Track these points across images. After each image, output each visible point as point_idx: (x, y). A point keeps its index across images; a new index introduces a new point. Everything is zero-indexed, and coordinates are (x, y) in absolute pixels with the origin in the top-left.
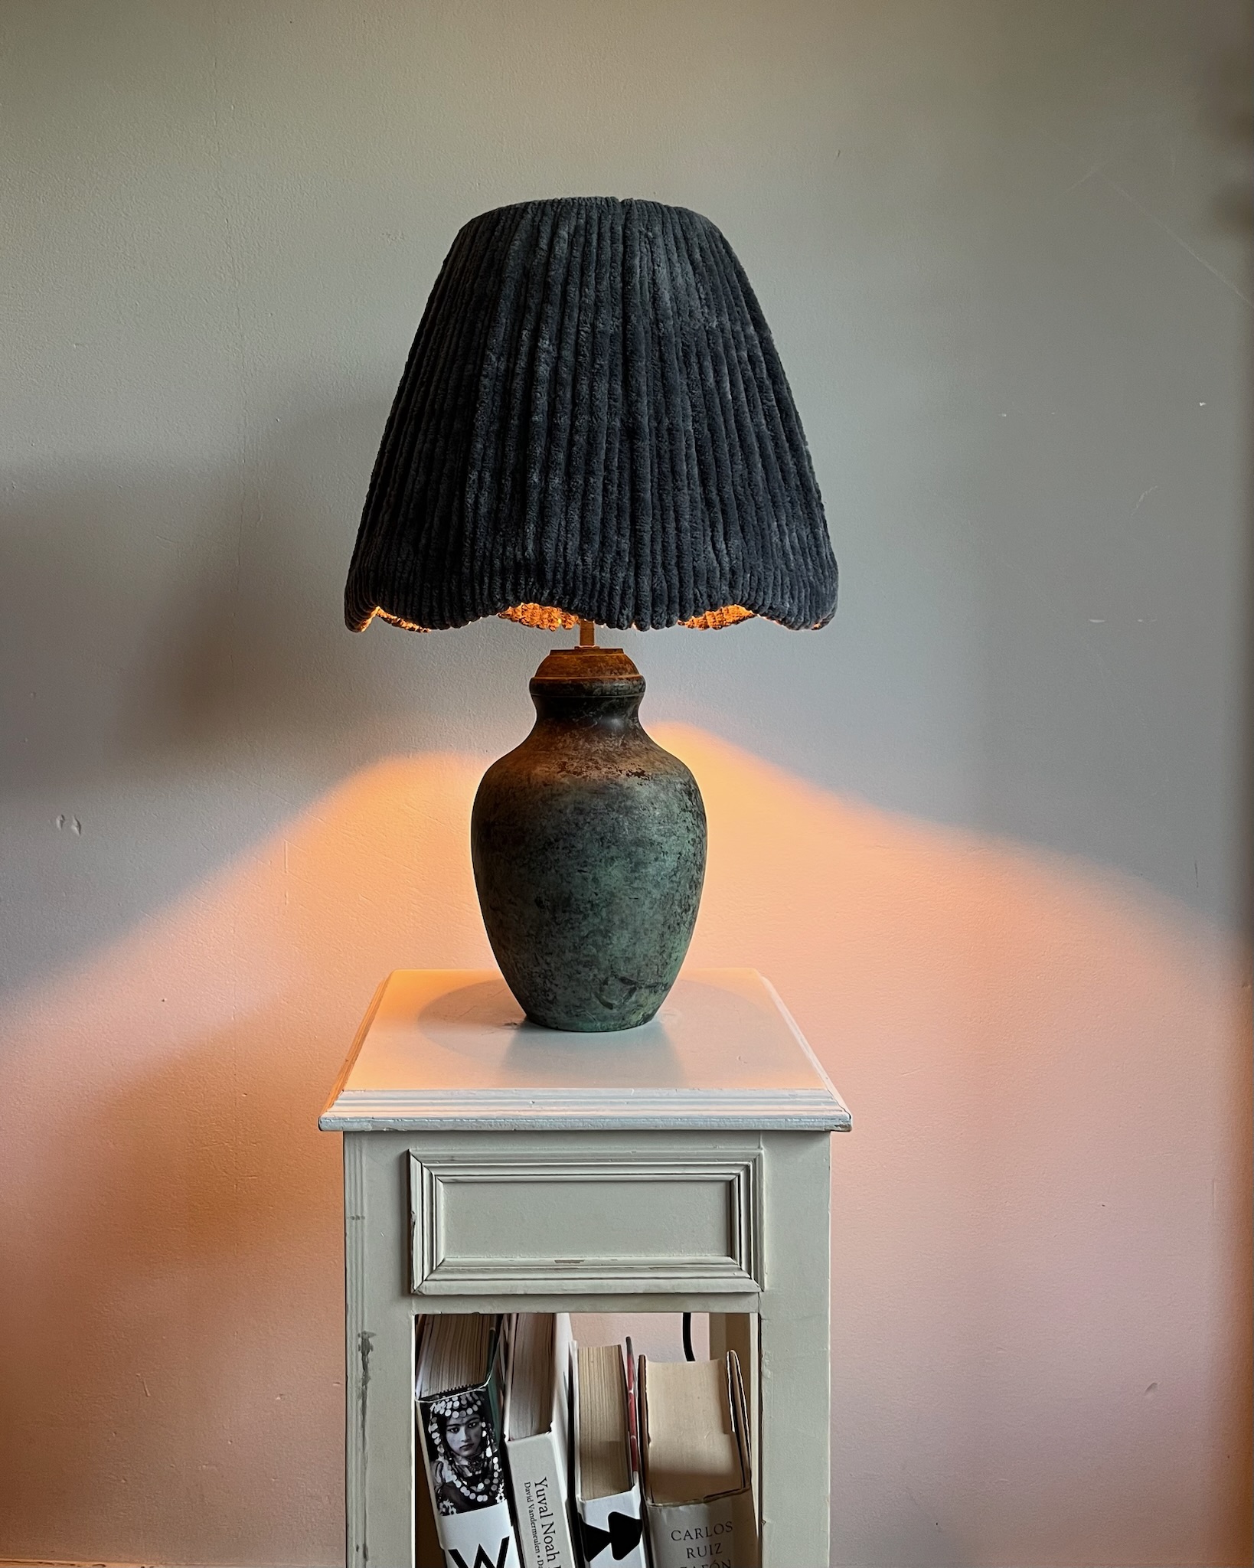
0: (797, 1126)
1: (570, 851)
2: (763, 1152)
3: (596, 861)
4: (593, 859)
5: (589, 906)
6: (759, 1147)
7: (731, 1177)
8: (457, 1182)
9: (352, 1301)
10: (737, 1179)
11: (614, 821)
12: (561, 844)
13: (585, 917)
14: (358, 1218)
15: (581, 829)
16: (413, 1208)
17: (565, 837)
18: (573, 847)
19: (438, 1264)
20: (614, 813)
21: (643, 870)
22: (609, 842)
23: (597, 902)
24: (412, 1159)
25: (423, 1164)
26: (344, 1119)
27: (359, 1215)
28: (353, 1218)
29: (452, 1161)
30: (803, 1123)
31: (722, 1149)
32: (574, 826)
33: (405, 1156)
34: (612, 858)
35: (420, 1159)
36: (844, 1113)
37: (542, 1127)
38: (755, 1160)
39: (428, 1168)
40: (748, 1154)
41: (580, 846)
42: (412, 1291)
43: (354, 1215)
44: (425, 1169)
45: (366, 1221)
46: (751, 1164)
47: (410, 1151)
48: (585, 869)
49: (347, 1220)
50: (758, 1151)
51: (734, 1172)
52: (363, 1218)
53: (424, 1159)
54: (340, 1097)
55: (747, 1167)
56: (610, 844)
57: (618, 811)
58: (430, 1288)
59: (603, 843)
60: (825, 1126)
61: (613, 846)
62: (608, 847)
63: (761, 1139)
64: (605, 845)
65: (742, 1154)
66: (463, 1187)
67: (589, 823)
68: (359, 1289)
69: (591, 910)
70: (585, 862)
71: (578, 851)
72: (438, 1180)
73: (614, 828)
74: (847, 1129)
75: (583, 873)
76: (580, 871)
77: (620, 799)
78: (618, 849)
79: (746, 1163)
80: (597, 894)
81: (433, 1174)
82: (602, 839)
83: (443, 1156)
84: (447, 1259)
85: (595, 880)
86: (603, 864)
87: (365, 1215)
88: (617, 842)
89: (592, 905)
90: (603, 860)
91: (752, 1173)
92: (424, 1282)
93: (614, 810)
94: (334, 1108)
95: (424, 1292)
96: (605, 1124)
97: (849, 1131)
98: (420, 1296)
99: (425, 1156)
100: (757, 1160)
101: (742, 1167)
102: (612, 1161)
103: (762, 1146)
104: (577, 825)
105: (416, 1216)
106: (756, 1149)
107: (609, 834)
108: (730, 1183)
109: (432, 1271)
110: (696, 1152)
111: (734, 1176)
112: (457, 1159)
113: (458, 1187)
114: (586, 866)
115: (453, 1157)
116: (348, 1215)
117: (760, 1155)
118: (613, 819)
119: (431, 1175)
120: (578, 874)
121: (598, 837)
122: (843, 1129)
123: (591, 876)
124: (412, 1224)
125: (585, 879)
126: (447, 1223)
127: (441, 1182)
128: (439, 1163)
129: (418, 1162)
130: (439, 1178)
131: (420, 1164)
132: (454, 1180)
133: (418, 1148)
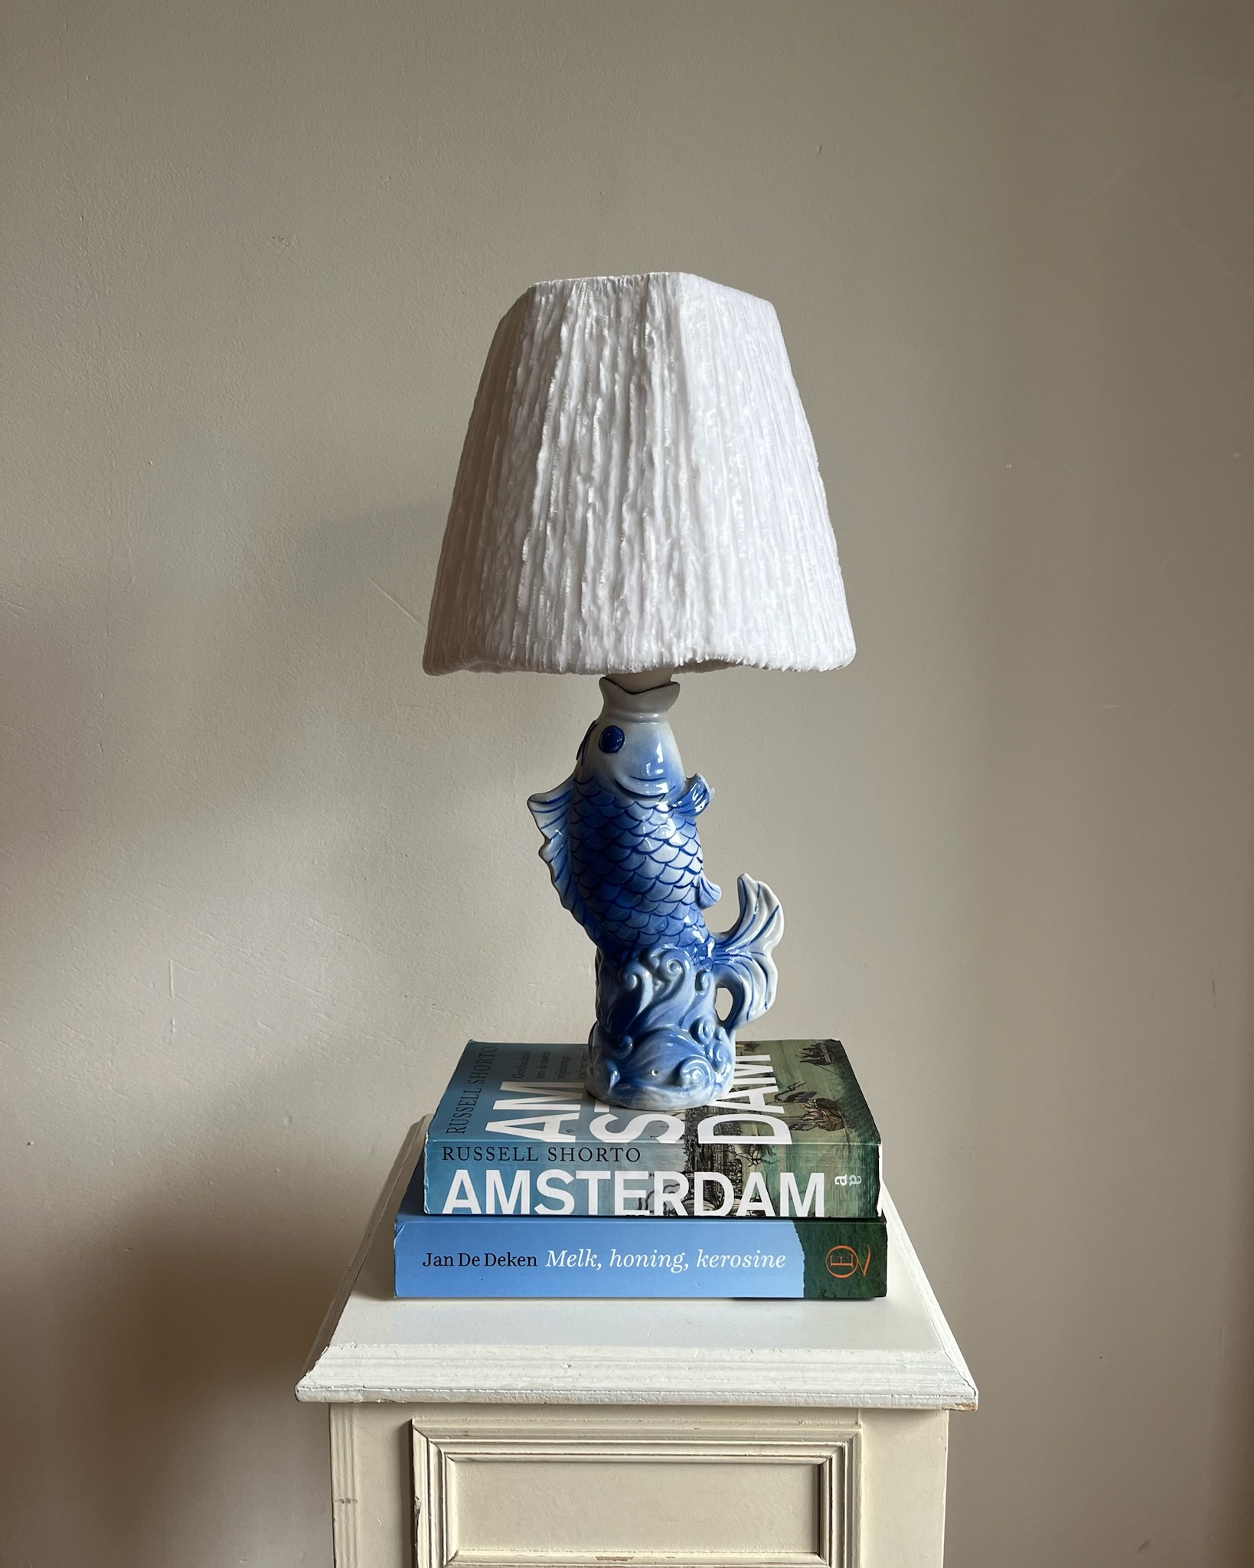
2: (861, 1431)
6: (857, 1427)
7: (820, 1461)
8: (472, 1461)
10: (828, 1462)
14: (348, 1501)
16: (417, 1493)
19: (450, 1558)
24: (415, 1433)
25: (429, 1439)
26: (328, 1389)
27: (350, 1497)
28: (342, 1502)
29: (466, 1436)
31: (808, 1426)
33: (407, 1428)
35: (425, 1433)
36: (967, 1388)
37: (579, 1400)
39: (436, 1444)
40: (842, 1434)
43: (343, 1498)
44: (432, 1446)
45: (358, 1505)
46: (846, 1445)
47: (413, 1423)
49: (336, 1504)
50: (855, 1430)
51: (823, 1454)
52: (355, 1501)
53: (431, 1434)
54: (323, 1355)
55: (841, 1450)
60: (944, 1404)
63: (859, 1415)
65: (835, 1433)
66: (481, 1467)
72: (448, 1459)
79: (839, 1444)
81: (443, 1451)
83: (454, 1430)
84: (460, 1553)
87: (358, 1497)
91: (847, 1456)
94: (315, 1371)
96: (660, 1398)
97: (973, 1410)
99: (431, 1430)
100: (853, 1441)
101: (834, 1449)
102: (669, 1438)
103: (860, 1422)
105: (421, 1503)
106: (852, 1427)
108: (819, 1468)
109: (441, 1566)
111: (825, 1460)
112: (472, 1434)
113: (474, 1466)
115: (466, 1432)
116: (336, 1498)
117: (857, 1435)
119: (440, 1452)
122: (966, 1408)
124: (416, 1511)
126: (461, 1509)
127: (452, 1465)
128: (450, 1438)
129: (422, 1437)
130: (450, 1456)
131: (425, 1439)
132: (467, 1458)
133: (424, 1419)
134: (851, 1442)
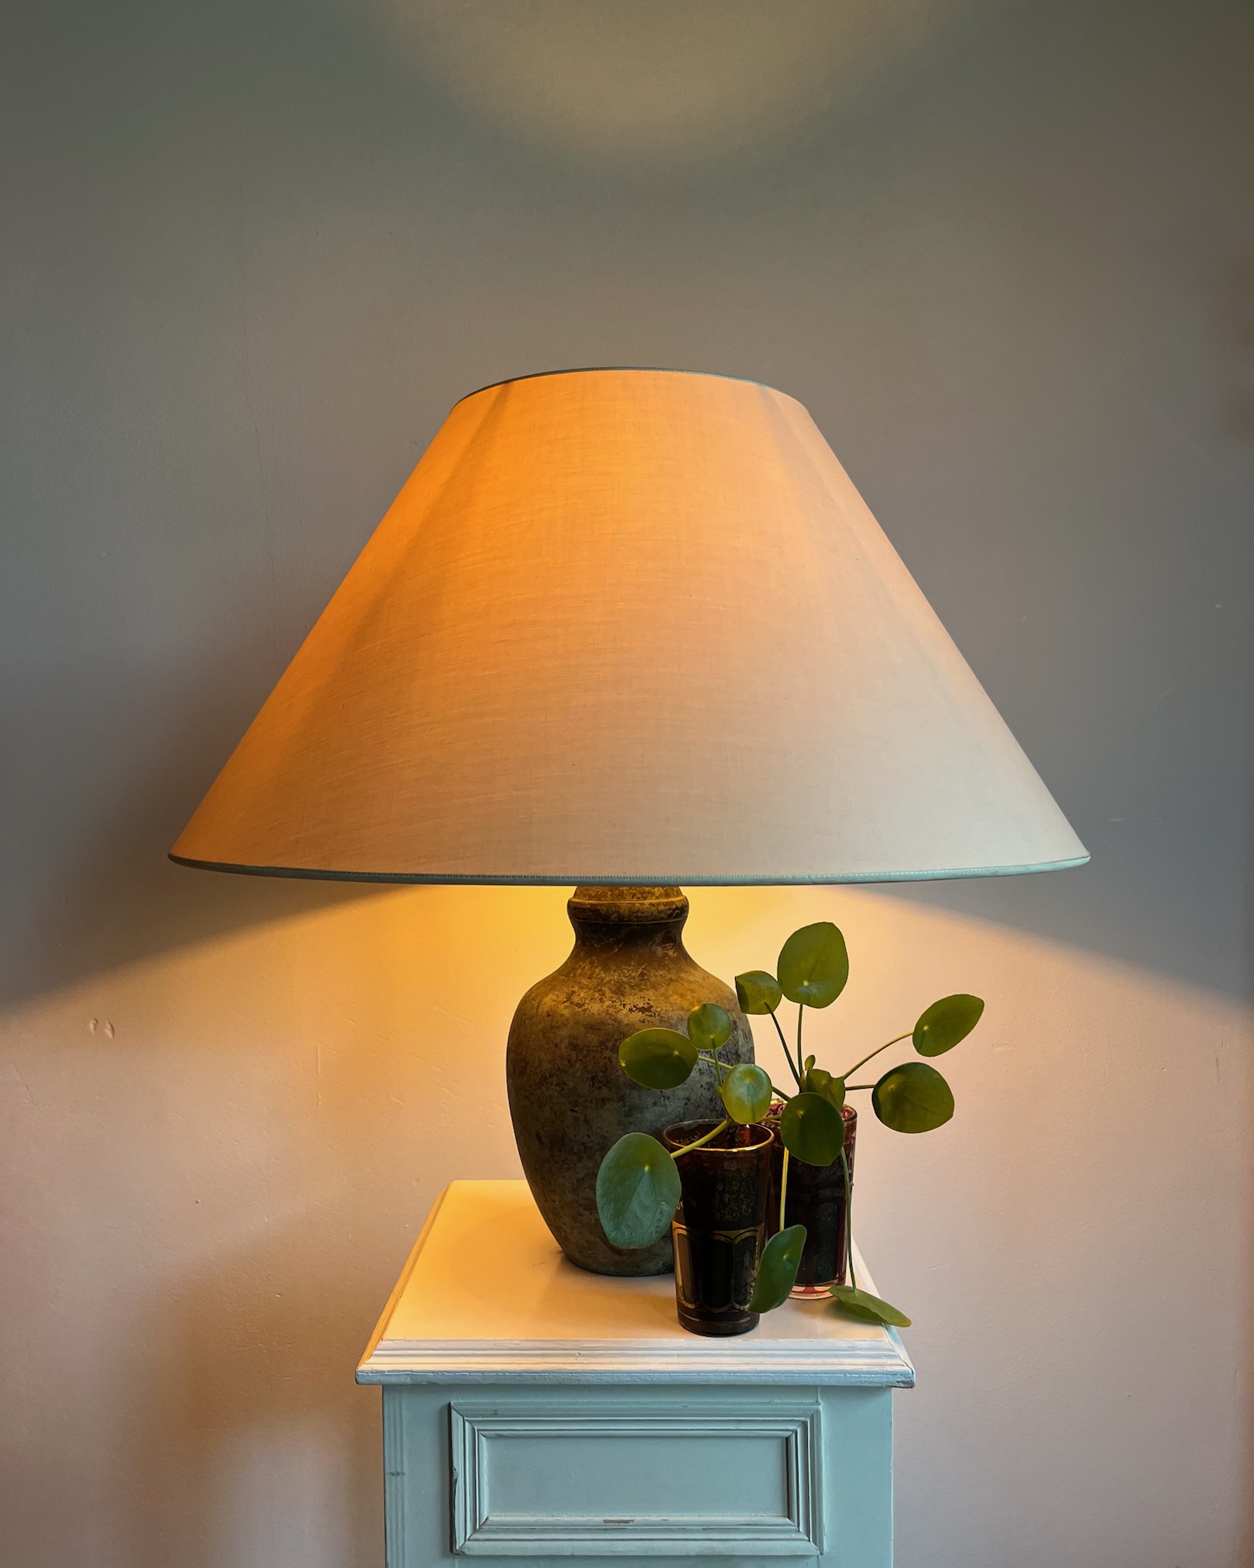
0: (856, 1382)
1: (563, 1089)
2: (821, 1407)
3: (586, 1101)
4: (584, 1099)
5: (582, 1148)
6: (817, 1403)
7: (787, 1434)
8: (500, 1437)
9: (392, 1559)
10: (794, 1434)
11: (607, 1060)
12: (554, 1080)
13: (580, 1159)
14: (397, 1474)
15: (572, 1066)
16: (455, 1465)
17: (558, 1073)
18: (565, 1084)
19: (482, 1523)
20: (608, 1051)
21: (639, 1115)
22: (600, 1082)
23: (590, 1144)
24: (454, 1413)
25: (465, 1418)
26: (382, 1372)
27: (399, 1470)
28: (393, 1474)
29: (495, 1414)
30: (864, 1379)
31: (778, 1404)
32: (566, 1062)
33: (447, 1409)
34: (603, 1100)
35: (461, 1412)
36: (906, 1368)
37: (588, 1380)
38: (812, 1416)
39: (470, 1422)
40: (805, 1411)
41: (571, 1084)
42: (454, 1551)
43: (393, 1471)
44: (467, 1423)
45: (406, 1478)
46: (808, 1420)
47: (452, 1404)
48: (576, 1109)
49: (387, 1477)
50: (815, 1407)
51: (790, 1428)
52: (403, 1474)
53: (466, 1413)
54: (379, 1347)
55: (805, 1424)
56: (601, 1085)
57: (612, 1050)
58: (475, 1548)
59: (593, 1083)
60: (887, 1382)
61: (604, 1087)
62: (599, 1088)
63: (819, 1395)
64: (596, 1085)
65: (799, 1409)
66: (508, 1442)
67: (581, 1060)
68: (400, 1547)
69: (585, 1153)
70: (576, 1101)
71: (570, 1090)
72: (480, 1436)
73: (606, 1069)
74: (909, 1385)
75: (575, 1113)
76: (572, 1111)
77: (616, 1037)
78: (610, 1091)
79: (802, 1419)
80: (589, 1136)
81: (475, 1428)
82: (593, 1078)
83: (486, 1410)
84: (490, 1518)
85: (586, 1121)
86: (594, 1105)
87: (406, 1471)
88: (608, 1083)
89: (585, 1148)
90: (594, 1101)
91: (810, 1427)
92: (467, 1542)
93: (607, 1048)
94: (372, 1360)
95: (467, 1553)
96: (655, 1379)
97: (912, 1387)
98: (461, 1554)
99: (466, 1410)
100: (815, 1416)
101: (798, 1424)
102: (662, 1415)
103: (820, 1401)
104: (569, 1060)
105: (458, 1474)
106: (813, 1404)
107: (601, 1074)
108: (787, 1439)
109: (475, 1530)
110: (750, 1407)
111: (791, 1433)
112: (500, 1413)
113: (501, 1442)
114: (577, 1106)
115: (496, 1411)
116: (387, 1471)
117: (818, 1412)
118: (605, 1058)
119: (474, 1429)
120: (569, 1113)
121: (589, 1076)
122: (906, 1385)
123: (582, 1118)
124: (453, 1481)
125: (577, 1119)
126: (490, 1480)
127: (483, 1438)
128: (482, 1417)
129: (459, 1417)
130: (482, 1432)
131: (462, 1418)
132: (496, 1434)
133: (460, 1401)
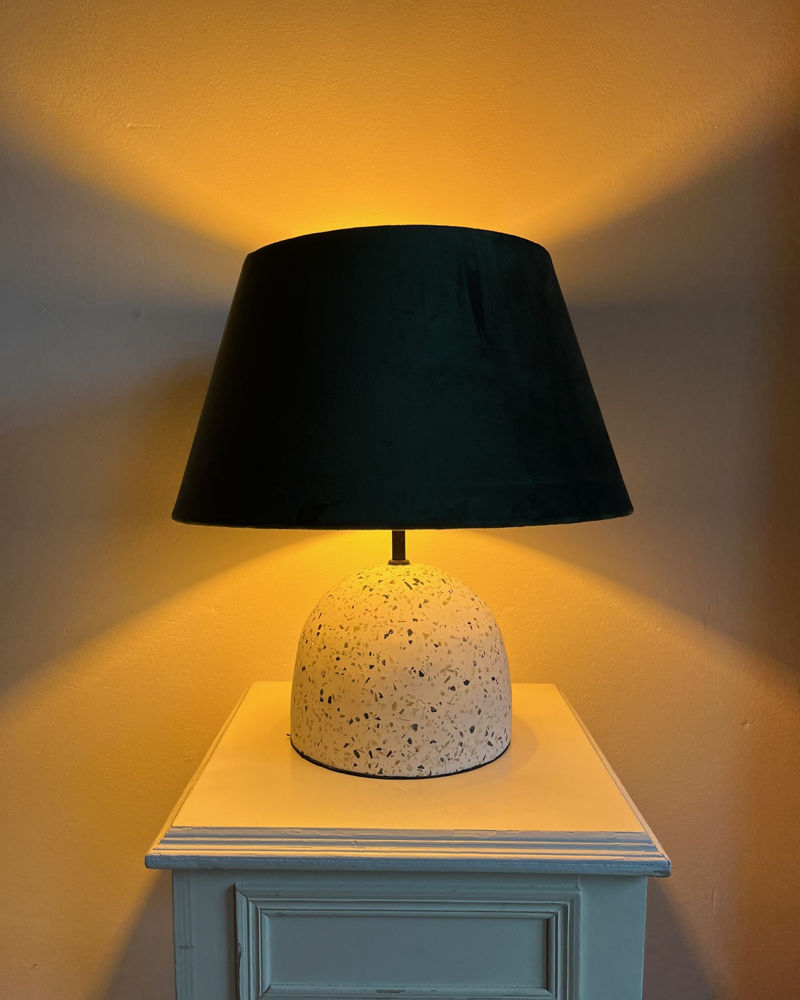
0: (615, 870)
2: (580, 893)
6: (577, 889)
7: (550, 915)
8: (282, 915)
10: (554, 917)
14: (187, 947)
16: (239, 940)
19: (264, 991)
24: (238, 895)
25: (249, 898)
26: (170, 858)
27: (188, 944)
28: (182, 947)
29: (277, 896)
30: (620, 869)
31: (539, 890)
33: (232, 891)
35: (245, 894)
36: (662, 859)
37: (363, 866)
38: (572, 900)
39: (253, 902)
40: (566, 894)
43: (183, 944)
44: (250, 904)
45: (194, 951)
46: (569, 904)
47: (236, 886)
49: (177, 950)
50: (576, 892)
51: (551, 911)
52: (192, 947)
53: (250, 894)
54: (168, 834)
55: (565, 908)
60: (643, 870)
63: (579, 882)
65: (559, 894)
66: (289, 920)
72: (263, 915)
74: (666, 874)
79: (562, 902)
81: (258, 907)
83: (268, 892)
84: (272, 987)
87: (194, 944)
91: (570, 912)
94: (161, 846)
96: (426, 866)
97: (667, 876)
99: (250, 891)
100: (575, 901)
101: (560, 907)
102: (432, 898)
103: (579, 886)
105: (242, 947)
106: (573, 890)
108: (548, 921)
109: (258, 998)
110: (514, 891)
111: (552, 915)
112: (282, 894)
113: (283, 920)
115: (277, 892)
116: (178, 945)
117: (578, 896)
119: (257, 909)
122: (662, 875)
124: (238, 953)
127: (266, 917)
128: (265, 898)
129: (243, 897)
130: (264, 911)
131: (246, 898)
132: (278, 913)
133: (244, 883)
134: (572, 902)
